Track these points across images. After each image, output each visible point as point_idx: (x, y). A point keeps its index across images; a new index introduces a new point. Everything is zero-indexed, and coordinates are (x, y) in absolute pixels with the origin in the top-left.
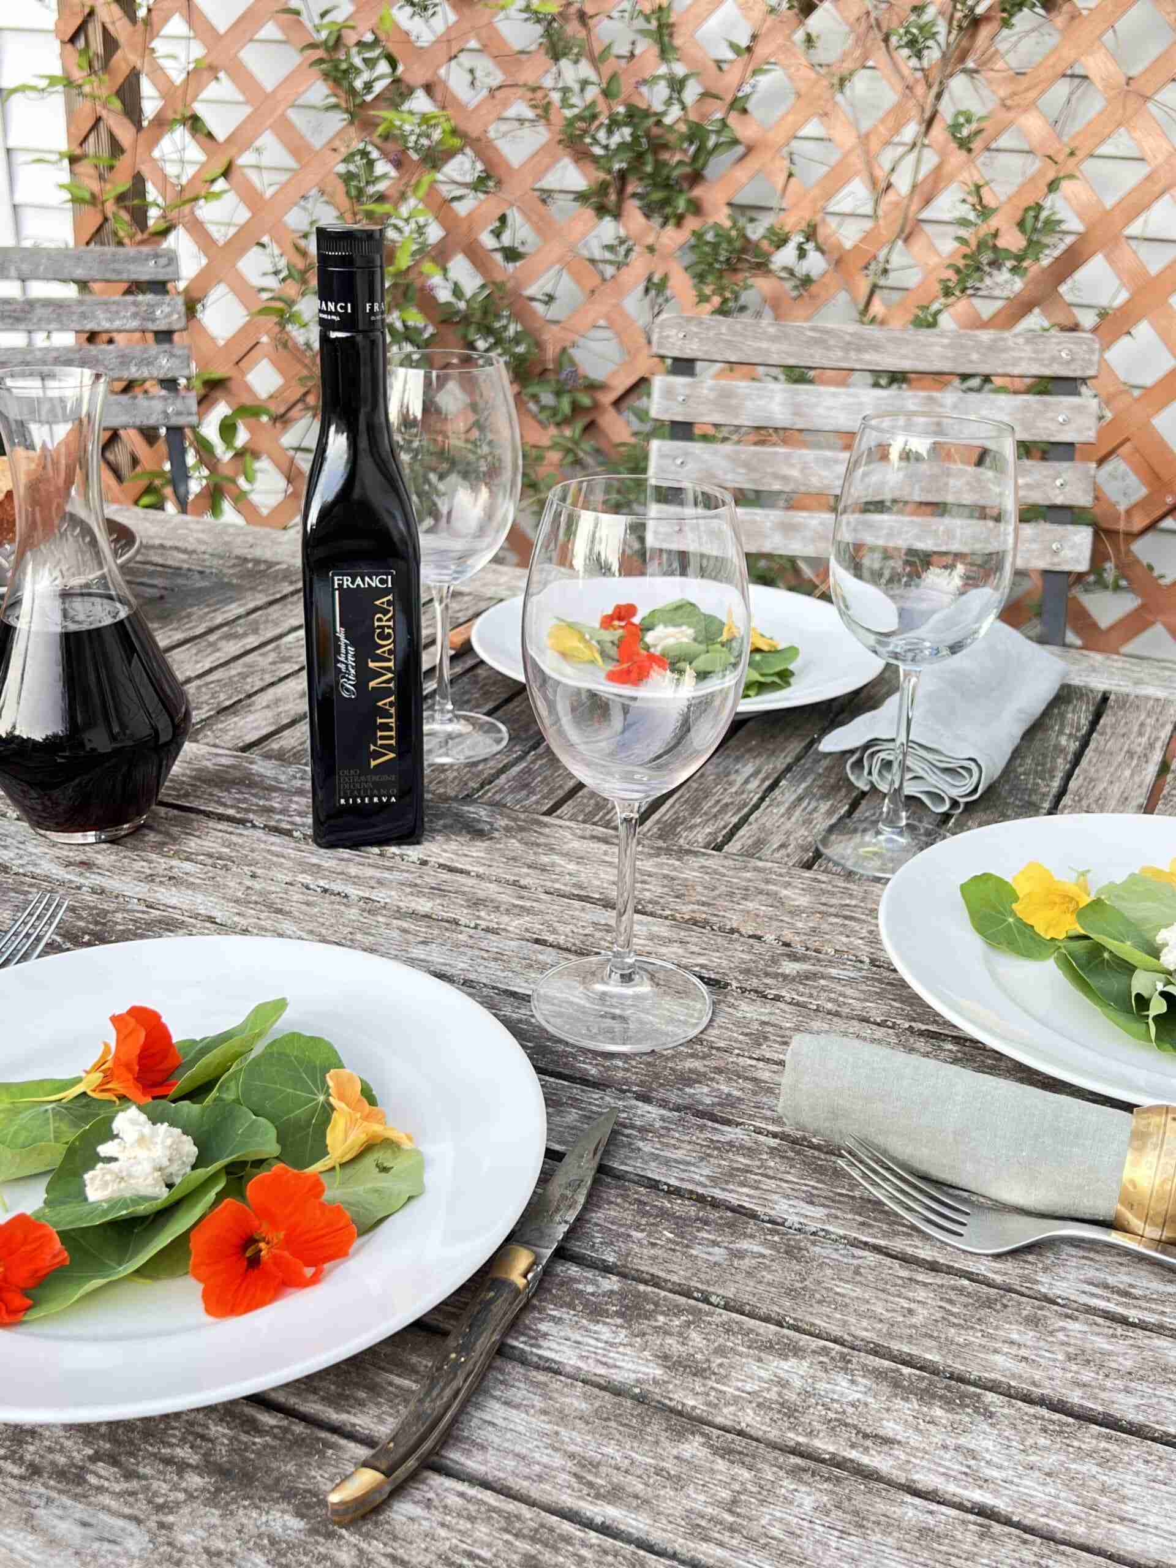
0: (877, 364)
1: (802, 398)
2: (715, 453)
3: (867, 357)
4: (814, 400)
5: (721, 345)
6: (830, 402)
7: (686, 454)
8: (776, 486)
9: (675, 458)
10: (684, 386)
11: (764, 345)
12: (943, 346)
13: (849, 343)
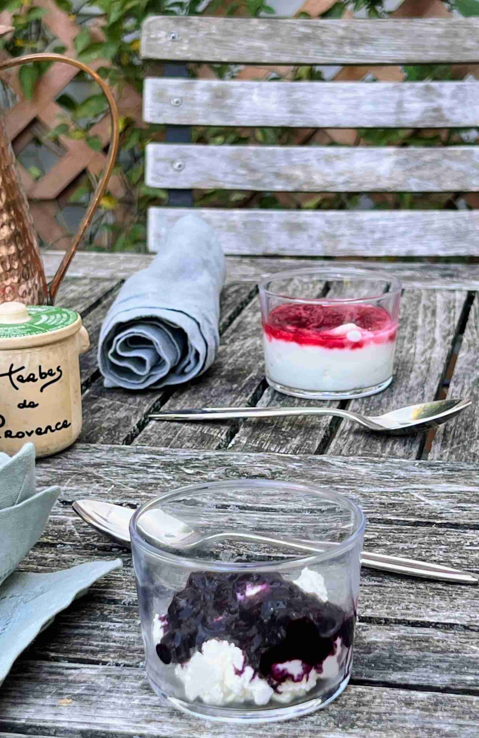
0: (372, 58)
1: (298, 95)
2: (212, 154)
3: (362, 51)
4: (311, 96)
5: (211, 44)
6: (327, 98)
7: (184, 157)
8: (279, 187)
9: (173, 162)
10: (177, 87)
11: (258, 44)
12: (439, 36)
13: (342, 38)
